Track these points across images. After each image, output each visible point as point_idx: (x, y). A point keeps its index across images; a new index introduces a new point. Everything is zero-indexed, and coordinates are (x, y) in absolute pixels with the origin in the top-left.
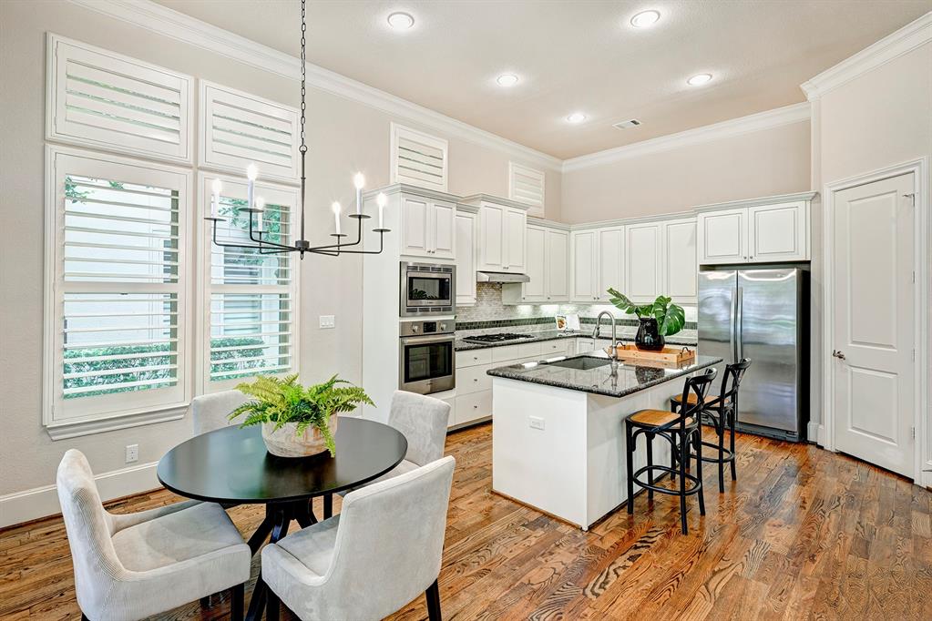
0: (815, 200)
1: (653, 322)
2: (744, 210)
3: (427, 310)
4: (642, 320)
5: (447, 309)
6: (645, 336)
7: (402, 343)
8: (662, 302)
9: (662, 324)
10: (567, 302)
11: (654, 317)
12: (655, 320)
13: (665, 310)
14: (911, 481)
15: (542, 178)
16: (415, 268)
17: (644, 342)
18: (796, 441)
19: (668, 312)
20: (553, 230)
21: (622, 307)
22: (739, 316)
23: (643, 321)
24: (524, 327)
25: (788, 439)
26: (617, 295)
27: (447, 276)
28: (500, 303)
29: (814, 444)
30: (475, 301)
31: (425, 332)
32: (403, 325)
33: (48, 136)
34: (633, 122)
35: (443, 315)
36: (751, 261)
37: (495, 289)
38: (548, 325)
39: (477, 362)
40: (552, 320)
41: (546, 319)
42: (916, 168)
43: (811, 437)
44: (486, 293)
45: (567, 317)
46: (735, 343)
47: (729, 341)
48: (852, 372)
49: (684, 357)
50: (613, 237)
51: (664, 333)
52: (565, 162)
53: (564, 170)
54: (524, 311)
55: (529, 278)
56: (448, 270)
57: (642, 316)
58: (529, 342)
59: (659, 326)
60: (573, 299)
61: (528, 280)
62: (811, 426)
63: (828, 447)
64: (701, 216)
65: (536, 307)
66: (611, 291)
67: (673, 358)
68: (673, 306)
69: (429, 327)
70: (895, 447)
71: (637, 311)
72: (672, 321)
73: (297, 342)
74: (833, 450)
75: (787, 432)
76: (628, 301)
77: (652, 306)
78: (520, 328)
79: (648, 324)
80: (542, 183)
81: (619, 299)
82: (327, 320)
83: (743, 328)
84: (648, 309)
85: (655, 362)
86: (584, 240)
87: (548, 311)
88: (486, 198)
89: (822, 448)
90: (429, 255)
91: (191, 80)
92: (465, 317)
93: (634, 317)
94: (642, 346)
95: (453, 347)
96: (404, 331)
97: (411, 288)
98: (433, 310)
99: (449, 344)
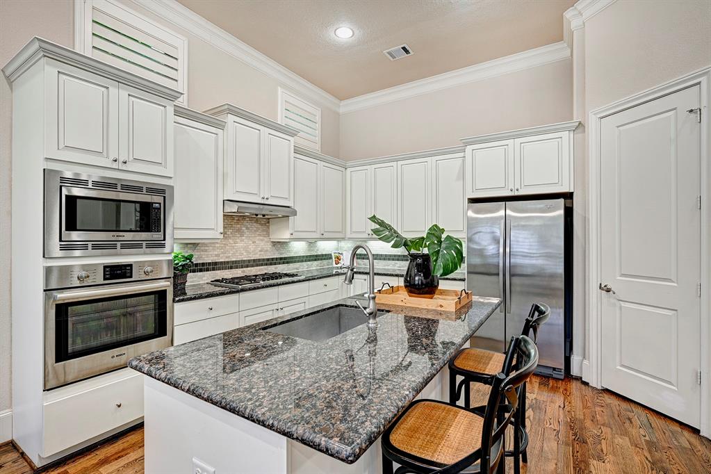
0: (579, 130)
1: (426, 258)
2: (510, 142)
4: (412, 255)
6: (415, 275)
7: (47, 298)
8: (435, 232)
9: (436, 261)
10: (343, 239)
11: (426, 251)
12: (427, 255)
13: (440, 242)
14: (696, 431)
15: (318, 114)
16: (77, 183)
17: (414, 285)
18: (562, 377)
19: (443, 245)
20: (327, 165)
21: (386, 239)
22: (508, 250)
23: (414, 257)
24: (297, 265)
25: (554, 376)
26: (382, 224)
27: (157, 199)
28: (266, 239)
29: (579, 379)
30: (222, 236)
31: (105, 279)
32: (48, 271)
34: (404, 48)
35: (145, 254)
36: (517, 194)
37: (262, 225)
38: (325, 262)
39: (213, 314)
40: (328, 257)
41: (323, 255)
42: (703, 79)
43: (575, 371)
44: (247, 228)
45: (344, 253)
46: (504, 275)
47: (498, 274)
48: (621, 307)
49: (463, 303)
50: (386, 172)
51: (438, 273)
52: (343, 103)
53: (342, 110)
54: (298, 248)
55: (296, 211)
56: (160, 191)
57: (413, 251)
58: (293, 282)
59: (432, 264)
60: (349, 235)
61: (295, 213)
62: (575, 359)
63: (593, 383)
64: (469, 149)
65: (311, 243)
66: (373, 219)
67: (449, 304)
68: (448, 237)
69: (117, 273)
70: (674, 390)
71: (405, 245)
72: (448, 257)
74: (599, 388)
75: (554, 369)
76: (395, 232)
77: (423, 238)
78: (291, 265)
79: (419, 261)
80: (318, 119)
81: (383, 230)
83: (512, 260)
84: (419, 242)
85: (428, 311)
86: (358, 176)
87: (325, 247)
88: (233, 111)
89: (586, 384)
90: (115, 166)
92: (216, 255)
93: (401, 251)
94: (412, 288)
95: (170, 296)
96: (54, 280)
97: (72, 213)
98: (128, 246)
99: (161, 294)
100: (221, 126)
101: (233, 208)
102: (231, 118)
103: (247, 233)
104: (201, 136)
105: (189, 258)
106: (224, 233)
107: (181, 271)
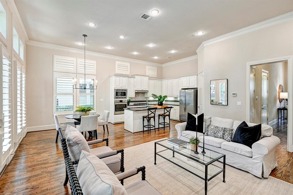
2: (188, 77)
3: (120, 98)
5: (125, 98)
7: (115, 104)
15: (156, 68)
16: (117, 90)
20: (157, 81)
27: (125, 91)
28: (144, 97)
32: (115, 101)
33: (54, 71)
34: (169, 58)
37: (143, 94)
56: (126, 90)
61: (148, 92)
64: (182, 78)
69: (121, 101)
73: (96, 104)
80: (156, 70)
81: (154, 96)
82: (102, 100)
90: (121, 87)
91: (76, 59)
95: (127, 105)
96: (115, 102)
97: (117, 94)
98: (122, 98)
99: (126, 105)
100: (134, 78)
101: (136, 91)
102: (136, 76)
103: (140, 95)
104: (132, 80)
105: (130, 100)
106: (136, 96)
107: (129, 102)
